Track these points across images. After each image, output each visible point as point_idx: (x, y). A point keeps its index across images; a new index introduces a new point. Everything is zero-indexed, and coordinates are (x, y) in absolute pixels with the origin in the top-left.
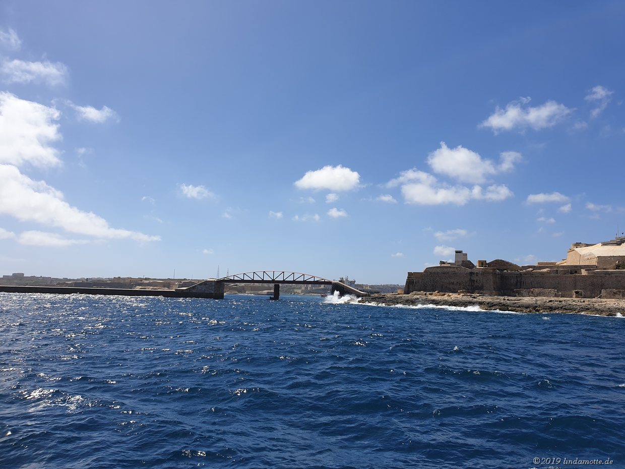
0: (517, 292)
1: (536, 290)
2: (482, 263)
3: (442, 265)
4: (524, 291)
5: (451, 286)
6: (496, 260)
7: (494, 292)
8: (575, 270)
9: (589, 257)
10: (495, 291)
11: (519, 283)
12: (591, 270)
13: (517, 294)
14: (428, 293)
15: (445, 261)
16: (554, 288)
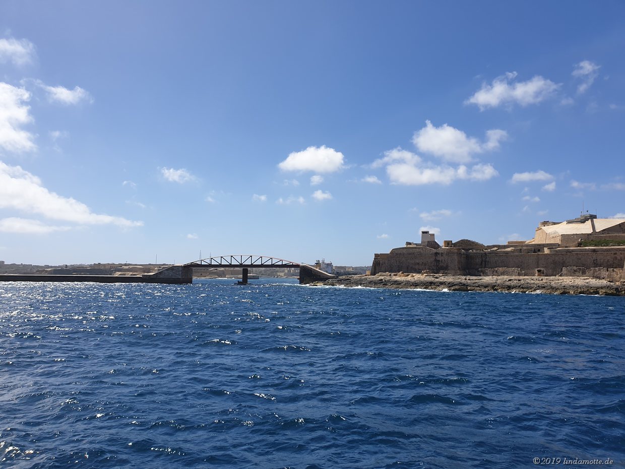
0: (482, 271)
1: (501, 268)
2: (448, 243)
3: (409, 246)
4: (488, 271)
5: (417, 267)
6: (462, 240)
7: (458, 271)
8: (538, 248)
9: (554, 235)
10: (460, 270)
11: (484, 263)
12: (553, 248)
13: (482, 274)
14: (392, 274)
15: (411, 242)
16: (518, 267)
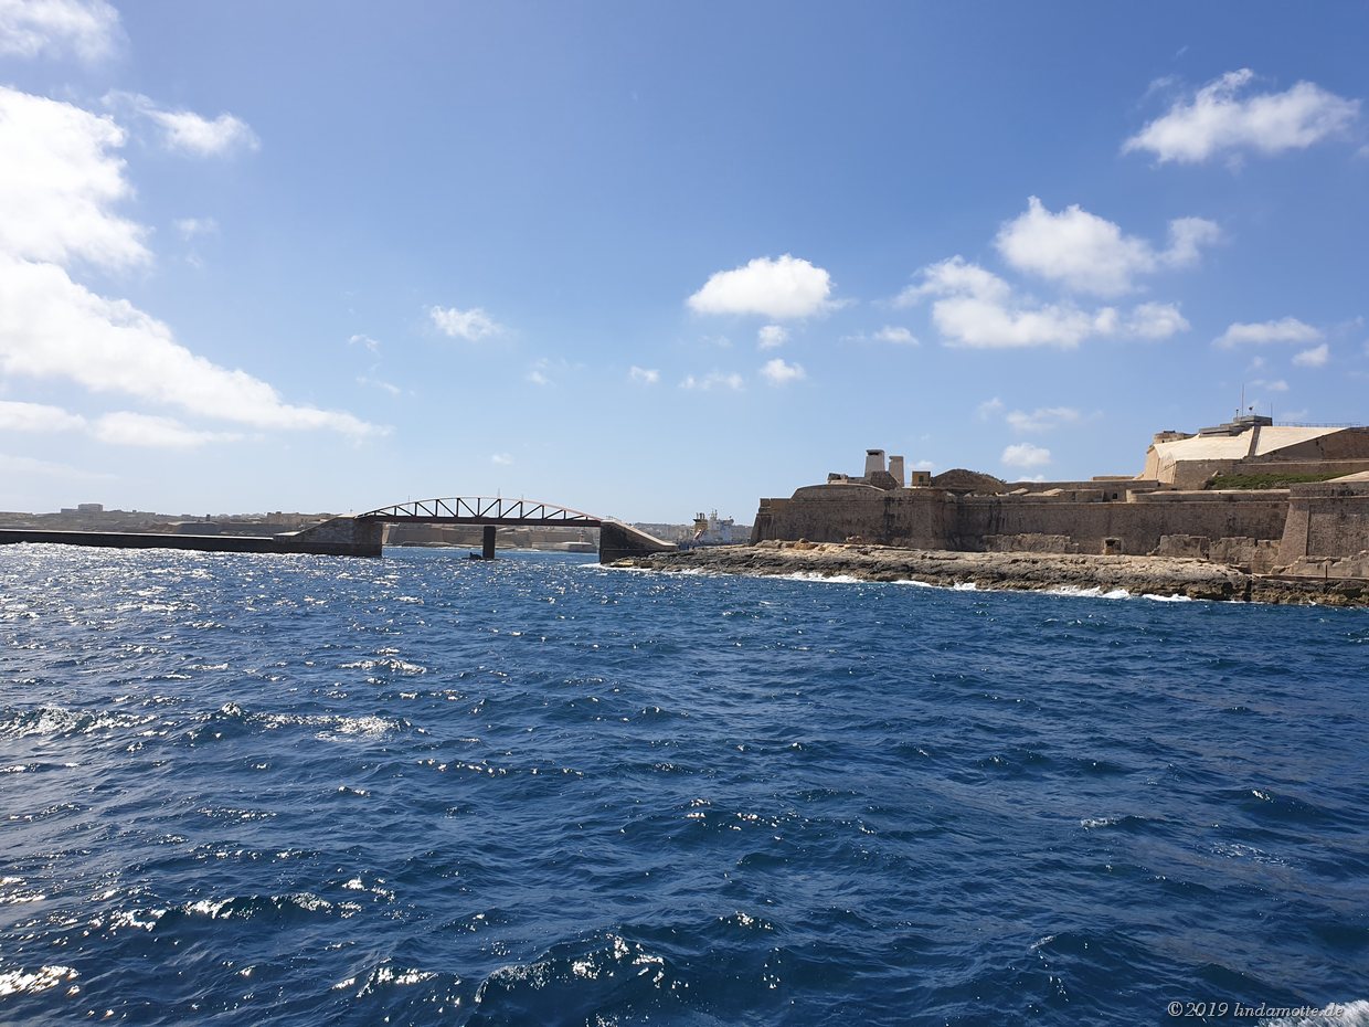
0: (989, 542)
1: (1029, 536)
2: (920, 477)
3: (833, 482)
4: (1002, 540)
6: (953, 471)
7: (932, 540)
8: (1113, 491)
9: (1167, 463)
11: (994, 522)
12: (1143, 492)
13: (988, 547)
14: (784, 544)
16: (1066, 533)
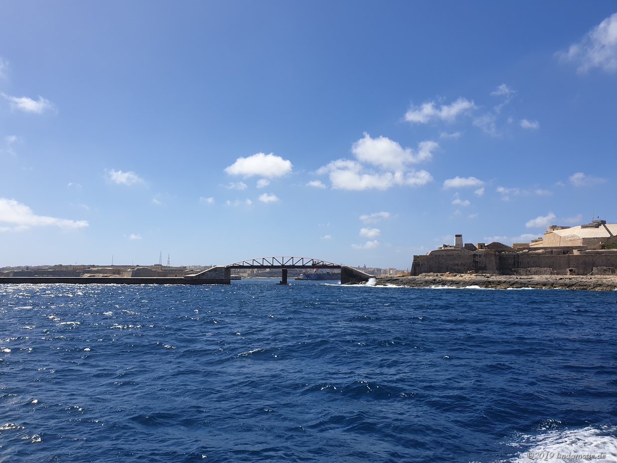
0: (515, 271)
1: (533, 268)
2: (482, 246)
3: (446, 248)
4: (521, 270)
5: (456, 267)
6: (493, 243)
7: (496, 271)
8: (567, 250)
9: (572, 239)
11: (516, 263)
12: (582, 250)
13: (515, 273)
14: (439, 274)
15: (447, 244)
16: (550, 267)
